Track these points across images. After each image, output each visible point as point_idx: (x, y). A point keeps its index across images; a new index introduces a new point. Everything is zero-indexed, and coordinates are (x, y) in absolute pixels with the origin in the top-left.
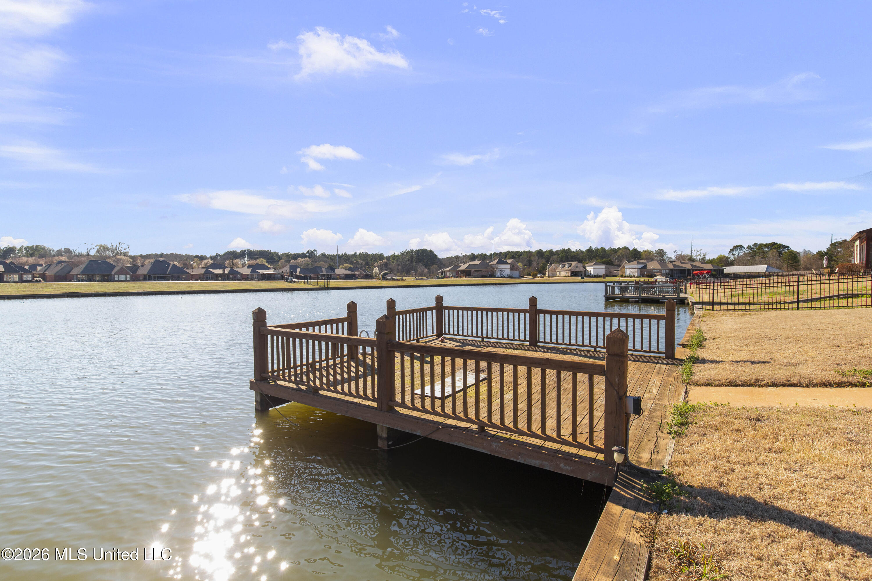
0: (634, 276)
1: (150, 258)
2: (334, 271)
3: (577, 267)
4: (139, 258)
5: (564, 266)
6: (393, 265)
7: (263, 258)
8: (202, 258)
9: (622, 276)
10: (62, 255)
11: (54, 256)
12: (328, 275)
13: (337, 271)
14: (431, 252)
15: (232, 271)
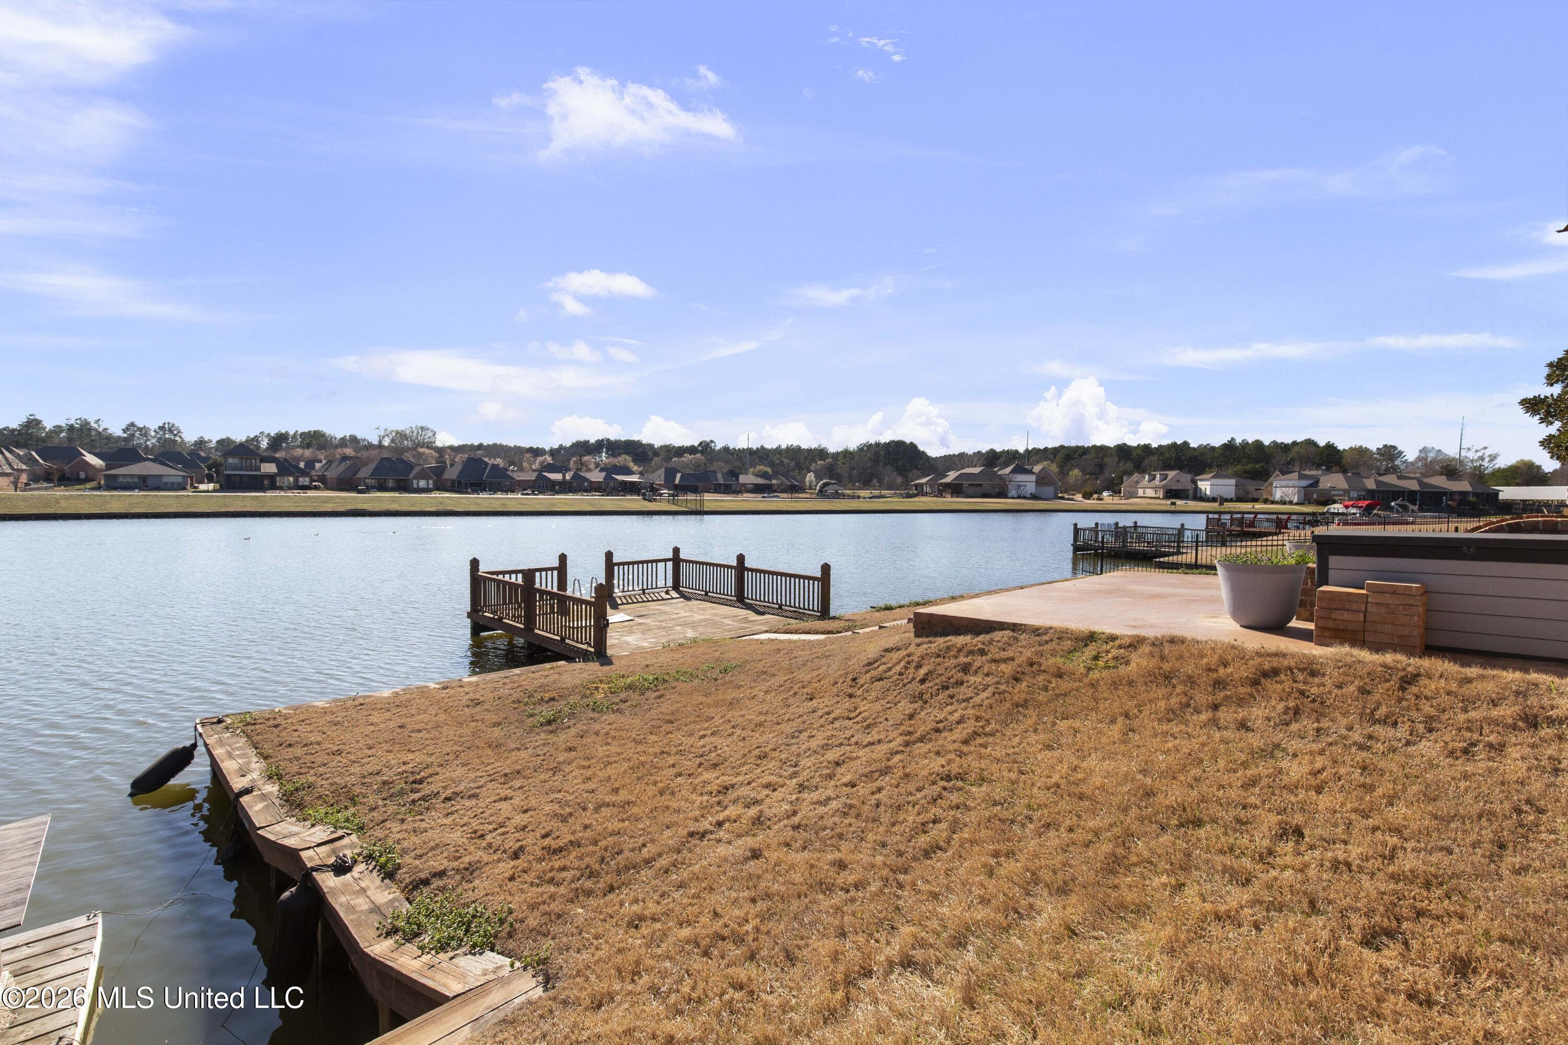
0: (1291, 503)
1: (463, 452)
2: (737, 479)
3: (1178, 481)
4: (449, 451)
5: (1154, 479)
6: (843, 469)
7: (628, 454)
8: (536, 452)
9: (1266, 501)
10: (346, 446)
11: (336, 447)
12: (725, 485)
13: (743, 479)
14: (913, 446)
15: (576, 476)
